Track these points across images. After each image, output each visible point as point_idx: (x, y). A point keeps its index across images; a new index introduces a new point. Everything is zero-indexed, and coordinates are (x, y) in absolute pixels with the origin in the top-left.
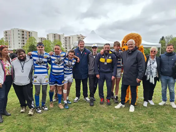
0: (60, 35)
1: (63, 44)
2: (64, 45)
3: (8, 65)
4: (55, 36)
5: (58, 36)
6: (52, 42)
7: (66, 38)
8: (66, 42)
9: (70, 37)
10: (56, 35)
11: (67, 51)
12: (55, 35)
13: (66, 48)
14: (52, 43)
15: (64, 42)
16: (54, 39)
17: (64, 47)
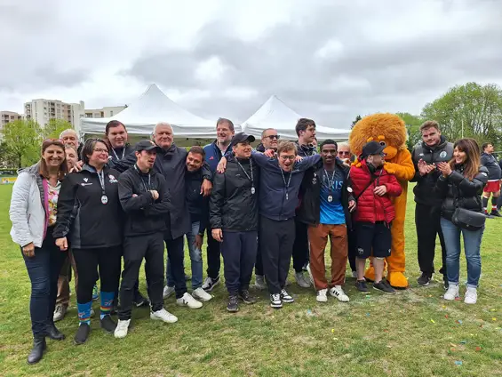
0: (69, 106)
4: (53, 109)
5: (62, 108)
6: (42, 126)
7: (89, 114)
9: (102, 113)
10: (56, 107)
12: (53, 104)
14: (41, 131)
16: (51, 117)
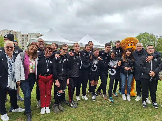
0: (16, 32)
1: (19, 41)
2: (21, 43)
3: (33, 64)
7: (23, 36)
8: (23, 40)
9: (28, 35)
11: (24, 49)
13: (23, 46)
15: (21, 40)
17: (21, 45)
